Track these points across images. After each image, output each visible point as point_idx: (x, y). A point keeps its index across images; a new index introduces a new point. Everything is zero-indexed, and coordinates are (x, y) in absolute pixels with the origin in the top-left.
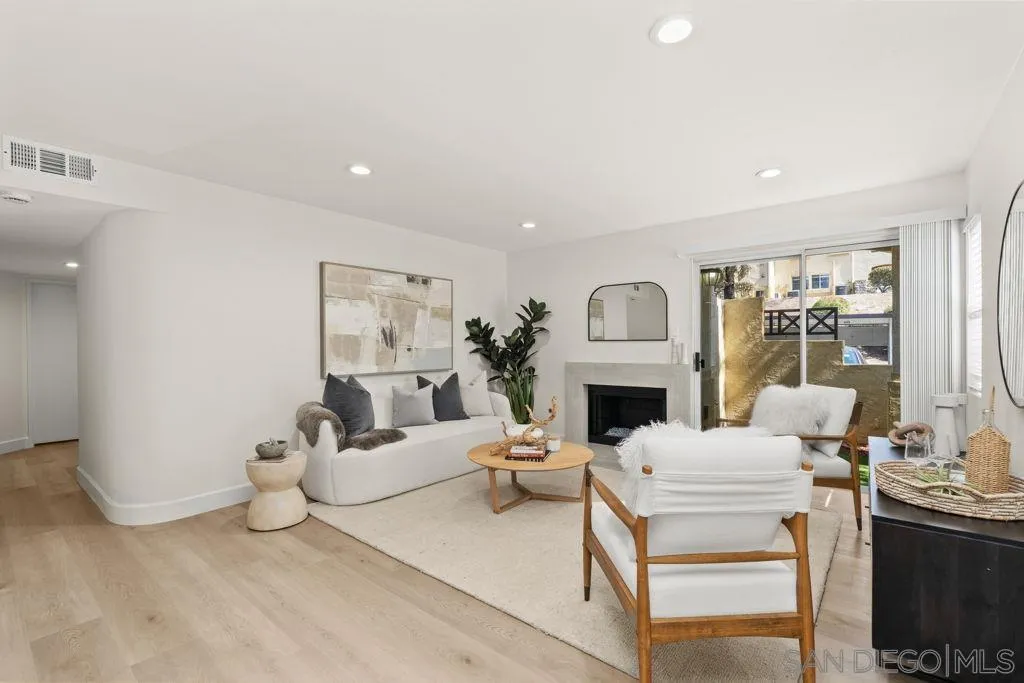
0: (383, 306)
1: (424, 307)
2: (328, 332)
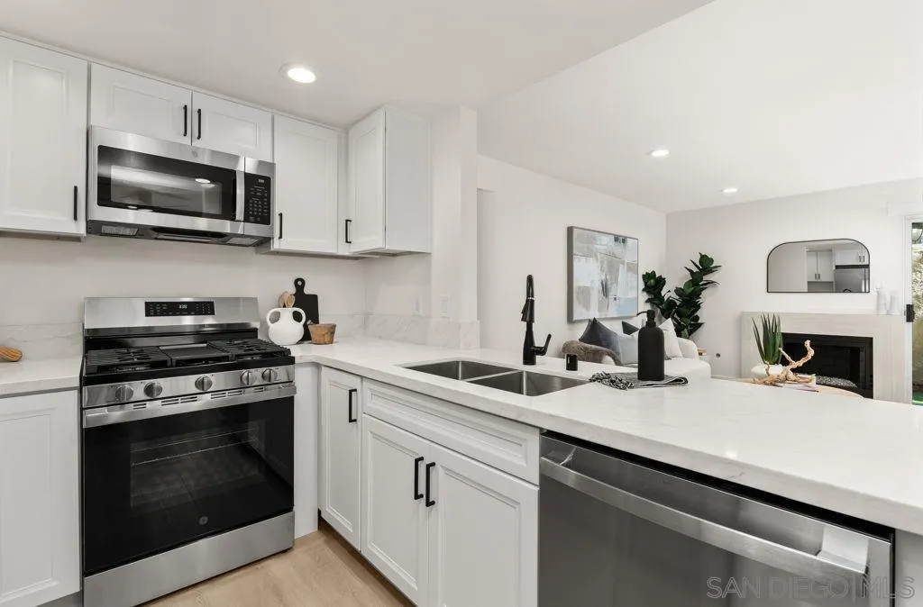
0: (602, 263)
1: (623, 263)
2: (576, 284)
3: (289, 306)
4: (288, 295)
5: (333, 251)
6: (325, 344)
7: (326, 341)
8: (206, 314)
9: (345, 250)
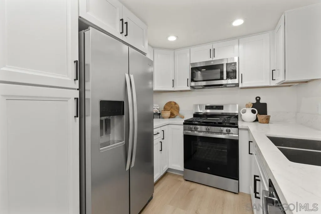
3: (250, 108)
4: (251, 103)
5: (268, 84)
6: (263, 123)
7: (264, 122)
8: (221, 109)
9: (273, 83)
